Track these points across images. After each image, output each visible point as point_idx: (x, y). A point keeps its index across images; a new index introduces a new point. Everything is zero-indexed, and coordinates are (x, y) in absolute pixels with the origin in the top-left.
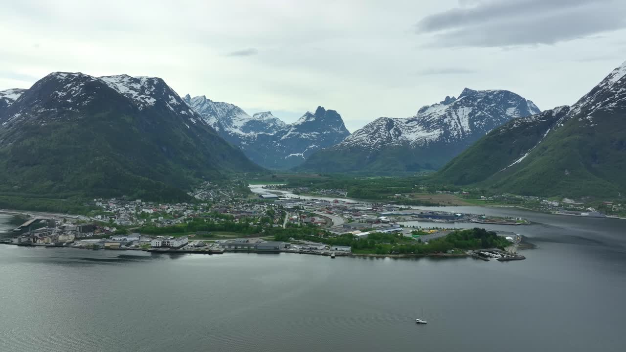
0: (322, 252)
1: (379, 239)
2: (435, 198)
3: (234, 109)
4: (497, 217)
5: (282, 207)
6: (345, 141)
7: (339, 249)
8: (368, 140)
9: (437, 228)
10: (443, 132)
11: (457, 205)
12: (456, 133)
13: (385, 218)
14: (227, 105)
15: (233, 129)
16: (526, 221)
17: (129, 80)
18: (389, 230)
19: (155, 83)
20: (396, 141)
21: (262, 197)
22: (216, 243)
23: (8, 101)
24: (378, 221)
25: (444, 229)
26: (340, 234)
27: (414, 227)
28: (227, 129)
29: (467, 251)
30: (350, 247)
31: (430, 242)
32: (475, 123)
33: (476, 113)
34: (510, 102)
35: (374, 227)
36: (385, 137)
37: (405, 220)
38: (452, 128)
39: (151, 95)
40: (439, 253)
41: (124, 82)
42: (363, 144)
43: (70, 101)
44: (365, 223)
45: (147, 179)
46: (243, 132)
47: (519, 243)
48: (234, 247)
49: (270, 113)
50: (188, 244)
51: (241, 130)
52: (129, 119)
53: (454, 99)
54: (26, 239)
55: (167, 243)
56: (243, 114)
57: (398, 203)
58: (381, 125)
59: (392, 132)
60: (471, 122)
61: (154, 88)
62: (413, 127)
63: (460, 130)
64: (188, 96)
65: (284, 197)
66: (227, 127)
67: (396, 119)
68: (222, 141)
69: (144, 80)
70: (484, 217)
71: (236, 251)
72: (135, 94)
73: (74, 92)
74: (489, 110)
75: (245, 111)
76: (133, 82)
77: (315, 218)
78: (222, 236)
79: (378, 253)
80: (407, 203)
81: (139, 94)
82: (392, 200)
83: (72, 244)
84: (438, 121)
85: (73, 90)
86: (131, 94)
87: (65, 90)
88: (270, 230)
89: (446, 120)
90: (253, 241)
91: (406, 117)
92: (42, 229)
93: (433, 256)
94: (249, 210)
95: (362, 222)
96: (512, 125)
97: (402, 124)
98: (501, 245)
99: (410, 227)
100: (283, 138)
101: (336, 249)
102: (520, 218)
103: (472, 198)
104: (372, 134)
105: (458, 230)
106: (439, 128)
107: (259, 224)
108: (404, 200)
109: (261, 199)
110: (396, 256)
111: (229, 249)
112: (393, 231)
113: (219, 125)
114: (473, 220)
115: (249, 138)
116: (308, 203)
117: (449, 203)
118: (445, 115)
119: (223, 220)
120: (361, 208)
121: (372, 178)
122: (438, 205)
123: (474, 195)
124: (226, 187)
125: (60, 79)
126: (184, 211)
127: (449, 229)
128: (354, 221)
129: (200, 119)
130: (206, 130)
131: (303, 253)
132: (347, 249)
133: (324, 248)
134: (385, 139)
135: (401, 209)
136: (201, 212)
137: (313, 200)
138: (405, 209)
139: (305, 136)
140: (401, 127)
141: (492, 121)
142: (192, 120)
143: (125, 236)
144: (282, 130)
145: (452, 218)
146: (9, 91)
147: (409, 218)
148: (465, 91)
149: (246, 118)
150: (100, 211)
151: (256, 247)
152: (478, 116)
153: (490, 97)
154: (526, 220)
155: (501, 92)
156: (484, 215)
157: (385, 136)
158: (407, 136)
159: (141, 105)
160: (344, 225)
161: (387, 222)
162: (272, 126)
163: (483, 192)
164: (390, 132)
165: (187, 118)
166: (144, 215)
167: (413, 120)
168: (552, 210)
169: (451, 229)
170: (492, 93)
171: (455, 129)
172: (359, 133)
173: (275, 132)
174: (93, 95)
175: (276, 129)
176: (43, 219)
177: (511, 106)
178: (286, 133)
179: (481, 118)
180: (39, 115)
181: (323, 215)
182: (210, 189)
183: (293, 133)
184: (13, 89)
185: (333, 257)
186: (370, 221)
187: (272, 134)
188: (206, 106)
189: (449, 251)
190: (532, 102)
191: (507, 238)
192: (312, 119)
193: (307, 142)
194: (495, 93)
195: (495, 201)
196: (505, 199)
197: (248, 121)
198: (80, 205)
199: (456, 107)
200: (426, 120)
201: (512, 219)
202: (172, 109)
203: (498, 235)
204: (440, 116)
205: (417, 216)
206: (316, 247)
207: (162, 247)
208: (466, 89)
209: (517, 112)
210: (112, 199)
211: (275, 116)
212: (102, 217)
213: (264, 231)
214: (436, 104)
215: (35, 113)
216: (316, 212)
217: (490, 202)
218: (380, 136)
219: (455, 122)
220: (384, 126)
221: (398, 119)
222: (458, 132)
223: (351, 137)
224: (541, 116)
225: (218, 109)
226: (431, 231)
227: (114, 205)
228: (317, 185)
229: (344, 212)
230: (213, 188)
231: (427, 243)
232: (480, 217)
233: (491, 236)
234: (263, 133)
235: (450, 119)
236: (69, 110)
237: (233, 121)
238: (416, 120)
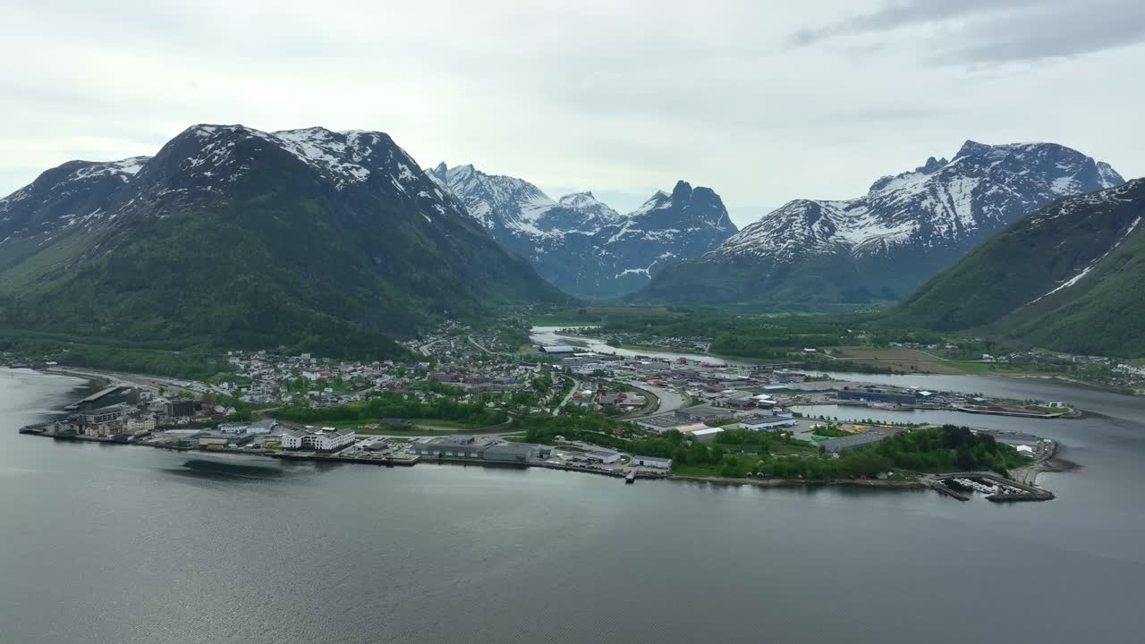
0: (610, 469)
1: (740, 442)
2: (884, 357)
3: (524, 188)
4: (1009, 400)
5: (569, 370)
6: (725, 245)
7: (646, 462)
8: (768, 243)
9: (870, 422)
10: (918, 226)
11: (928, 373)
12: (946, 229)
13: (768, 397)
14: (511, 181)
15: (522, 224)
16: (1071, 410)
17: (325, 136)
18: (765, 425)
19: (375, 142)
20: (824, 244)
21: (544, 351)
22: (410, 442)
23: (125, 178)
24: (751, 405)
25: (885, 424)
26: (662, 430)
27: (822, 418)
28: (509, 225)
29: (923, 476)
30: (670, 461)
31: (843, 453)
32: (985, 209)
33: (986, 189)
34: (1060, 167)
35: (738, 416)
36: (802, 238)
37: (808, 403)
38: (936, 219)
39: (364, 163)
40: (858, 477)
41: (315, 139)
42: (758, 250)
43: (209, 174)
44: (724, 407)
45: (324, 315)
46: (539, 229)
47: (1045, 460)
48: (438, 453)
49: (589, 194)
50: (356, 444)
51: (536, 226)
52: (311, 206)
53: (944, 161)
54: (67, 427)
55: (312, 442)
56: (541, 198)
57: (807, 367)
58: (796, 215)
59: (816, 227)
60: (976, 207)
61: (370, 151)
62: (858, 217)
63: (954, 223)
64: (443, 166)
65: (584, 352)
66: (511, 221)
67: (825, 202)
68: (493, 246)
69: (354, 136)
70: (979, 399)
71: (441, 460)
72: (333, 161)
73: (216, 158)
74: (1015, 183)
75: (543, 191)
76: (332, 140)
77: (627, 394)
78: (427, 428)
79: (725, 475)
80: (826, 366)
81: (341, 162)
82: (794, 360)
83: (144, 439)
84: (909, 205)
85: (216, 154)
86: (327, 162)
87: (203, 155)
88: (523, 418)
89: (925, 204)
90: (481, 441)
91: (846, 199)
92: (116, 406)
93: (848, 485)
94: (501, 377)
95: (719, 406)
96: (1056, 211)
97: (837, 213)
98: (1003, 464)
99: (815, 419)
100: (612, 240)
101: (642, 463)
102: (1059, 404)
103: (963, 359)
104: (778, 231)
105: (916, 426)
106: (909, 220)
107: (505, 406)
108: (819, 361)
109: (541, 354)
110: (765, 482)
111: (429, 457)
112: (775, 427)
113: (494, 216)
114: (955, 406)
115: (548, 240)
116: (627, 364)
117: (912, 368)
118: (924, 193)
119: (439, 396)
120: (727, 376)
121: (771, 316)
122: (888, 372)
123: (967, 351)
124: (486, 331)
125: (201, 137)
126: (377, 377)
127: (897, 425)
128: (703, 402)
129: (455, 206)
130: (464, 225)
131: (571, 470)
132: (665, 464)
133: (618, 461)
134: (802, 240)
135: (808, 379)
136: (408, 380)
137: (639, 358)
138: (816, 379)
139: (652, 236)
140: (834, 218)
141: (1021, 204)
142: (439, 208)
143: (246, 424)
144: (610, 225)
145: (909, 401)
146: (130, 161)
147: (819, 398)
148: (967, 147)
149: (545, 205)
150: (230, 375)
151: (481, 454)
152: (993, 195)
153: (1019, 157)
154: (1072, 407)
155: (1042, 147)
156: (981, 396)
157: (803, 235)
158: (848, 236)
159: (342, 181)
160: (676, 411)
161: (770, 407)
162: (593, 218)
163: (988, 346)
164: (813, 227)
165: (428, 204)
166: (301, 385)
167: (859, 204)
168: (1136, 386)
169: (901, 425)
170: (1022, 149)
171: (943, 220)
172: (753, 229)
173: (598, 229)
174: (249, 163)
175: (600, 223)
176: (128, 388)
177: (1063, 174)
178: (618, 230)
179: (997, 198)
180: (159, 199)
181: (645, 388)
182: (454, 335)
183: (630, 231)
184: (137, 158)
185: (630, 482)
186: (734, 405)
187: (592, 234)
188: (473, 183)
189: (883, 476)
190: (1110, 166)
191: (1020, 448)
192: (667, 205)
193: (656, 247)
194: (1029, 149)
195: (1012, 365)
196: (1034, 361)
197: (548, 209)
198: (202, 361)
199: (945, 178)
200: (885, 203)
201: (1041, 405)
202: (401, 187)
203: (998, 440)
204: (914, 196)
205: (837, 394)
206: (600, 457)
207: (301, 449)
208: (969, 143)
209: (1075, 186)
210: (260, 352)
211: (599, 200)
212: (229, 385)
213: (511, 420)
214: (908, 173)
215: (153, 198)
216: (634, 384)
217: (1000, 367)
218: (792, 236)
219: (944, 207)
220: (801, 216)
221: (830, 203)
222: (950, 227)
223: (737, 237)
224: (1120, 191)
225: (495, 188)
226: (857, 427)
227: (260, 364)
228: (660, 328)
229: (690, 384)
230: (461, 333)
231: (836, 456)
232: (970, 399)
233: (982, 444)
234: (575, 231)
235: (933, 201)
236: (206, 192)
237: (523, 210)
238: (866, 205)
